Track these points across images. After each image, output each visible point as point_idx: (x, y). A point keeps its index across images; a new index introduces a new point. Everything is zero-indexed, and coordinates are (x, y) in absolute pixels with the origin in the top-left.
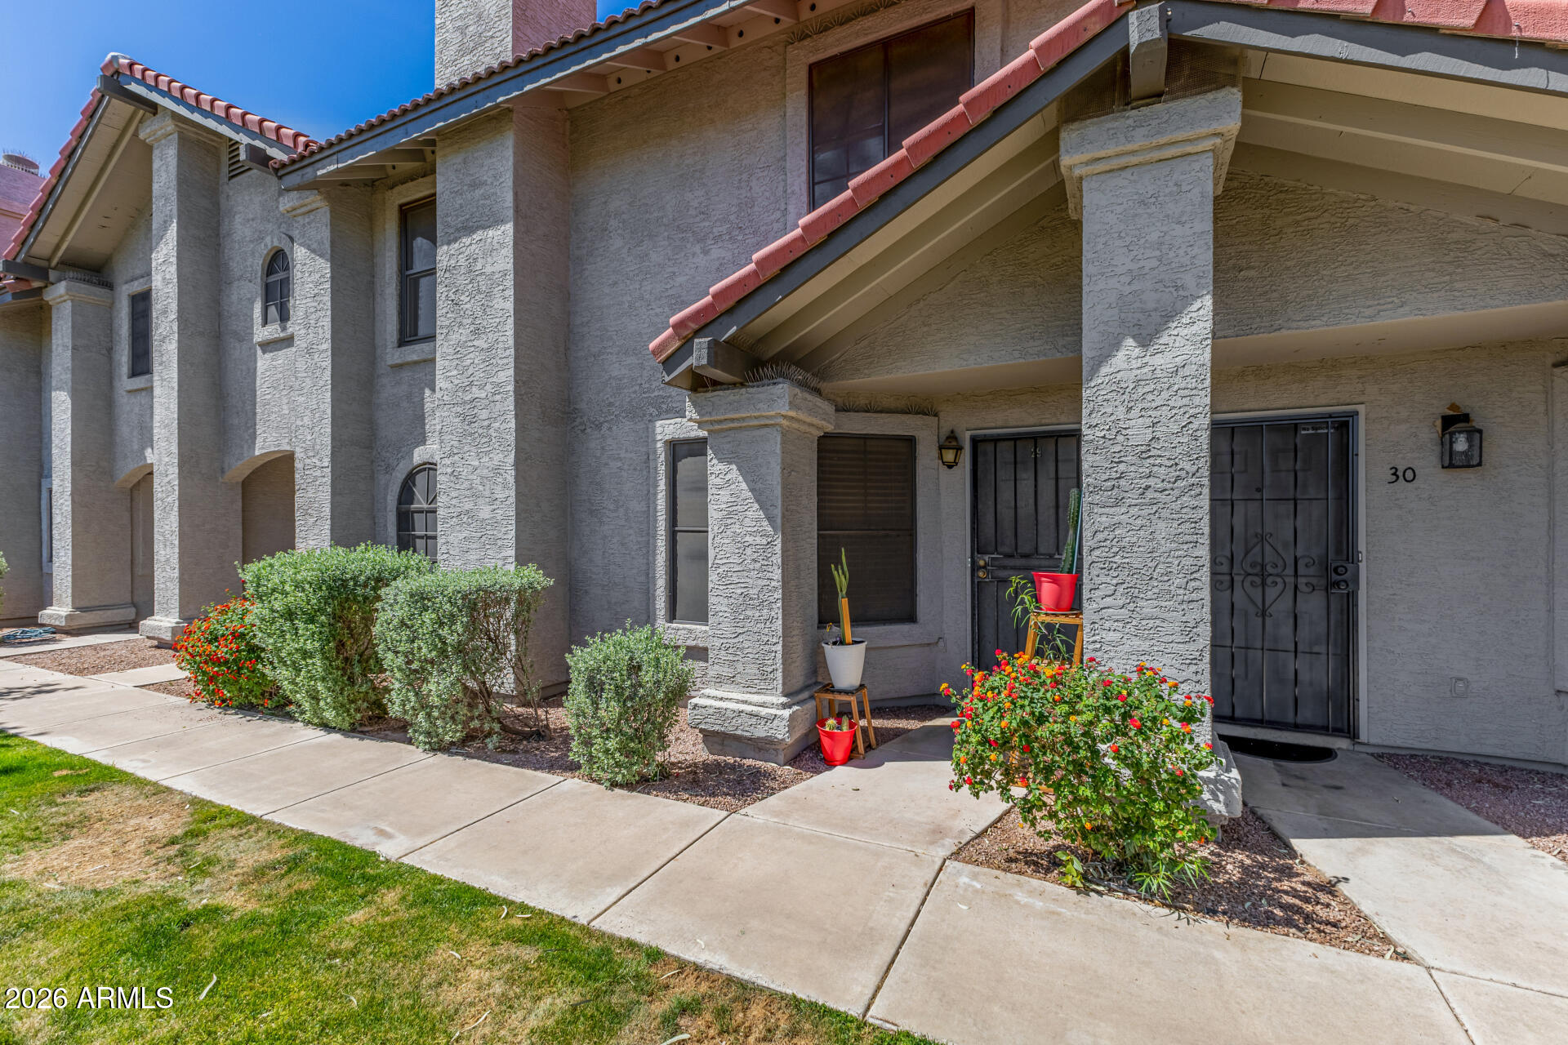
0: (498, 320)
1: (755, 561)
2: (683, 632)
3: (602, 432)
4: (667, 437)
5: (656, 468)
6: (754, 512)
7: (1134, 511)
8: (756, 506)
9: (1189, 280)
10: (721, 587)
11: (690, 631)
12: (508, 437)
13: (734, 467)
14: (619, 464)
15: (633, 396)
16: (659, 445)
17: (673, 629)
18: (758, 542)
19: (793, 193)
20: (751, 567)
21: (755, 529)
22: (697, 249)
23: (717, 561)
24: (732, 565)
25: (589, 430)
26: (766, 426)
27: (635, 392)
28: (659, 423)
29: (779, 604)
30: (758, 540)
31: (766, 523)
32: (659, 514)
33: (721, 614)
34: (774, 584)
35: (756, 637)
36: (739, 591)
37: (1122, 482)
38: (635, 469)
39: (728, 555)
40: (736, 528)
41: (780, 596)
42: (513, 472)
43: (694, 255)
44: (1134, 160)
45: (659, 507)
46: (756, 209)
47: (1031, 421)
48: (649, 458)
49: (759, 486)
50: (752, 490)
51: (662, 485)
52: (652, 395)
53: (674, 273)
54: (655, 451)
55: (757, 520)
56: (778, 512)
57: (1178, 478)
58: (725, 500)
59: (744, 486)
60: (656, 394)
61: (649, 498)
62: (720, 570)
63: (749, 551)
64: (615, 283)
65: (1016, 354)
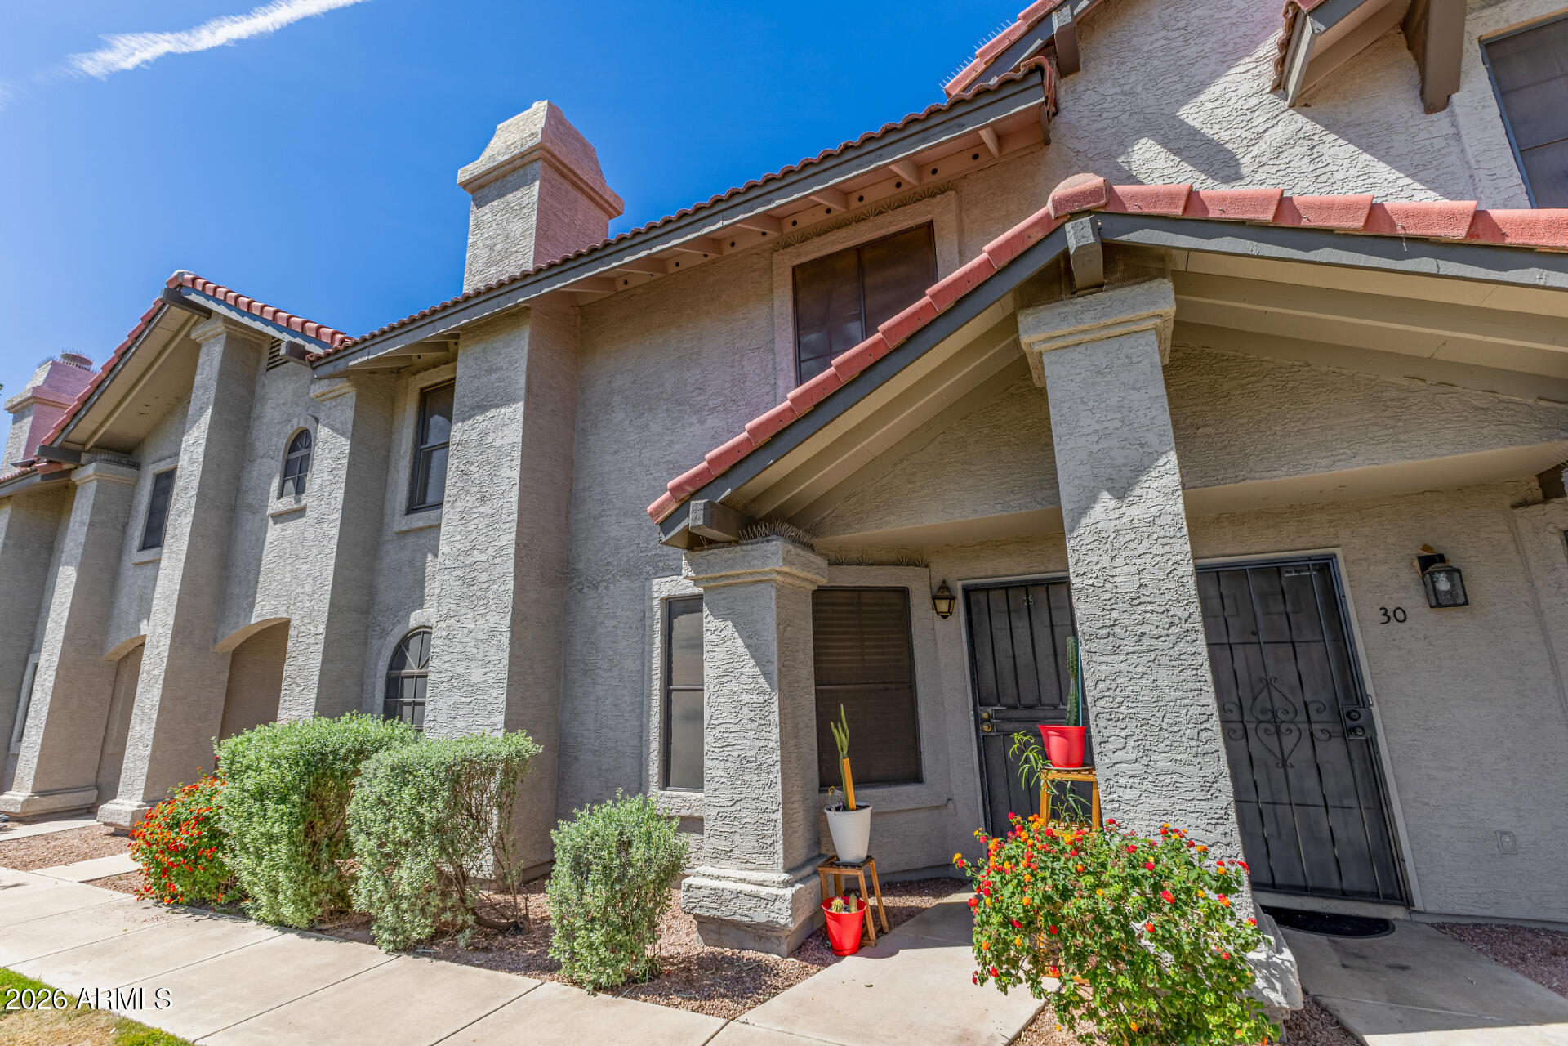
0: (504, 488)
1: (751, 720)
2: (677, 800)
3: (599, 591)
4: (664, 595)
5: (652, 625)
6: (751, 668)
7: (1133, 658)
8: (752, 662)
9: (1151, 437)
10: (717, 750)
11: (685, 799)
12: (505, 599)
13: (730, 623)
14: (615, 623)
15: (631, 555)
16: (656, 602)
17: (667, 797)
18: (755, 700)
19: (782, 370)
20: (748, 727)
21: (752, 686)
22: (694, 419)
23: (713, 722)
24: (729, 726)
25: (586, 590)
26: (761, 582)
27: (633, 551)
28: (656, 581)
29: (778, 767)
30: (755, 698)
31: (763, 680)
32: (654, 673)
33: (717, 779)
34: (772, 744)
35: (754, 805)
36: (736, 754)
37: (1117, 629)
38: (630, 628)
39: (724, 715)
40: (733, 686)
41: (779, 758)
42: (508, 634)
43: (691, 424)
44: (1087, 338)
45: (654, 666)
46: (748, 383)
47: (1021, 569)
48: (644, 616)
49: (755, 641)
50: (748, 646)
51: (658, 643)
52: (650, 554)
53: (672, 441)
54: (651, 609)
55: (754, 677)
56: (774, 668)
57: (1171, 624)
58: (721, 656)
59: (740, 642)
60: (653, 552)
61: (645, 656)
62: (717, 731)
63: (745, 710)
64: (617, 452)
65: (999, 507)
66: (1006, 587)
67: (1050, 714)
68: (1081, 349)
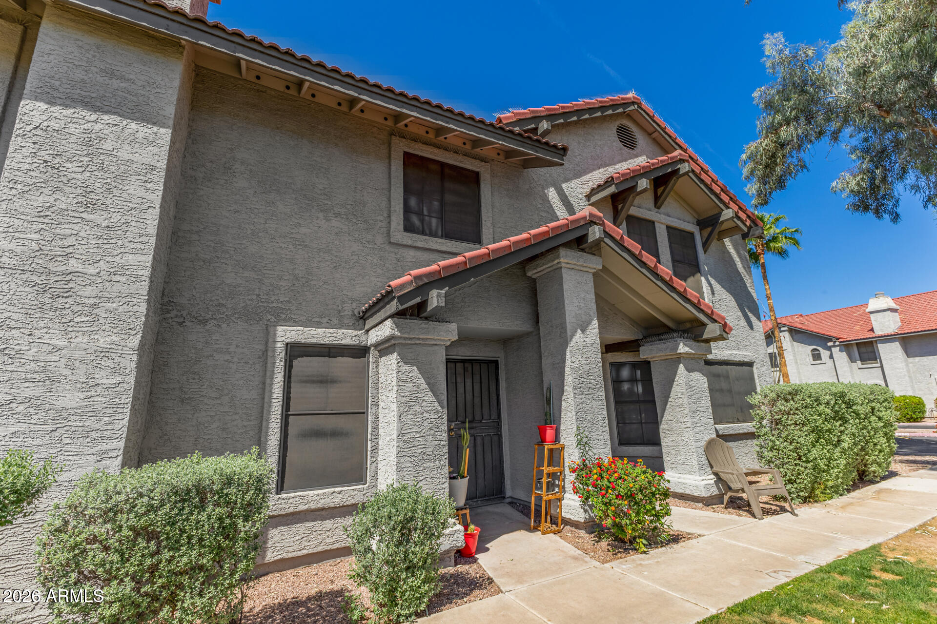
1: (430, 429)
2: (295, 499)
3: (207, 327)
4: (288, 340)
5: (274, 363)
6: (430, 397)
7: (587, 396)
8: (431, 394)
10: (405, 450)
11: (302, 497)
13: (415, 368)
14: (227, 357)
15: (249, 303)
16: (279, 345)
17: (284, 499)
18: (432, 417)
19: (395, 211)
20: (428, 433)
21: (430, 408)
22: (321, 215)
23: (403, 432)
24: (414, 434)
25: (188, 324)
26: (436, 345)
27: (252, 300)
28: (280, 328)
29: (447, 456)
30: (432, 415)
31: (437, 404)
32: (274, 401)
33: (405, 469)
34: (442, 443)
35: (431, 481)
36: (419, 451)
37: (583, 385)
38: (247, 363)
39: (411, 427)
40: (417, 409)
41: (447, 451)
43: (318, 218)
44: (577, 268)
45: (275, 395)
48: (266, 354)
49: (432, 381)
50: (427, 384)
51: (279, 377)
52: (271, 306)
53: (300, 224)
54: (274, 351)
55: (431, 403)
56: (444, 397)
57: (597, 384)
58: (409, 389)
59: (422, 380)
60: (275, 305)
61: (264, 388)
62: (406, 438)
63: (426, 423)
64: (236, 212)
65: (501, 325)
66: (463, 361)
67: (479, 425)
68: (573, 271)
